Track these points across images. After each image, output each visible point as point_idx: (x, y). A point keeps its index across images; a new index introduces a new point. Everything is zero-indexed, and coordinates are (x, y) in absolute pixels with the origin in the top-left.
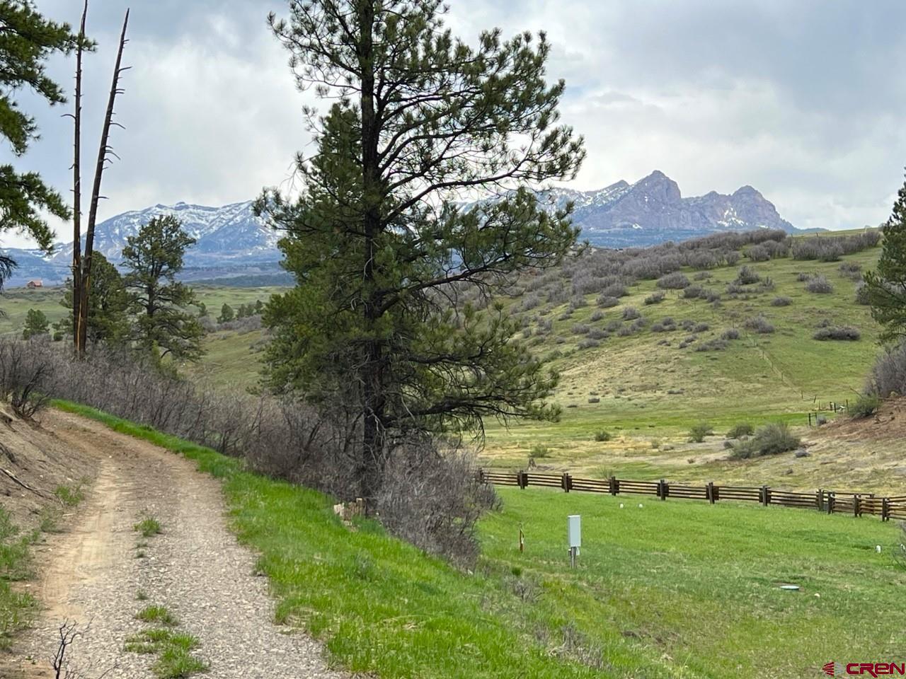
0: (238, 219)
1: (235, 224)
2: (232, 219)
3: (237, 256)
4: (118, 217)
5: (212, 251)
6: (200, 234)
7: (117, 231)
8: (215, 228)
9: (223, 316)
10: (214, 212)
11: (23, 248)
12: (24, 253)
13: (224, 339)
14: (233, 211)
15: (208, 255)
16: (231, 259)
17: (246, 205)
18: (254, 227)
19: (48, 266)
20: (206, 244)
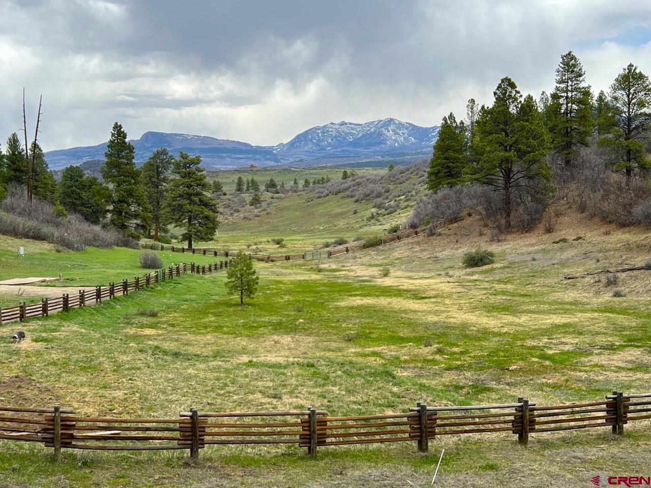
0: (373, 130)
1: (371, 133)
2: (369, 130)
3: (371, 150)
4: (310, 130)
5: (358, 148)
6: (353, 138)
7: (310, 137)
8: (360, 135)
9: (305, 184)
10: (360, 126)
11: (263, 146)
13: (298, 196)
14: (370, 126)
15: (356, 149)
16: (368, 152)
17: (377, 123)
18: (380, 134)
19: (275, 155)
20: (356, 143)
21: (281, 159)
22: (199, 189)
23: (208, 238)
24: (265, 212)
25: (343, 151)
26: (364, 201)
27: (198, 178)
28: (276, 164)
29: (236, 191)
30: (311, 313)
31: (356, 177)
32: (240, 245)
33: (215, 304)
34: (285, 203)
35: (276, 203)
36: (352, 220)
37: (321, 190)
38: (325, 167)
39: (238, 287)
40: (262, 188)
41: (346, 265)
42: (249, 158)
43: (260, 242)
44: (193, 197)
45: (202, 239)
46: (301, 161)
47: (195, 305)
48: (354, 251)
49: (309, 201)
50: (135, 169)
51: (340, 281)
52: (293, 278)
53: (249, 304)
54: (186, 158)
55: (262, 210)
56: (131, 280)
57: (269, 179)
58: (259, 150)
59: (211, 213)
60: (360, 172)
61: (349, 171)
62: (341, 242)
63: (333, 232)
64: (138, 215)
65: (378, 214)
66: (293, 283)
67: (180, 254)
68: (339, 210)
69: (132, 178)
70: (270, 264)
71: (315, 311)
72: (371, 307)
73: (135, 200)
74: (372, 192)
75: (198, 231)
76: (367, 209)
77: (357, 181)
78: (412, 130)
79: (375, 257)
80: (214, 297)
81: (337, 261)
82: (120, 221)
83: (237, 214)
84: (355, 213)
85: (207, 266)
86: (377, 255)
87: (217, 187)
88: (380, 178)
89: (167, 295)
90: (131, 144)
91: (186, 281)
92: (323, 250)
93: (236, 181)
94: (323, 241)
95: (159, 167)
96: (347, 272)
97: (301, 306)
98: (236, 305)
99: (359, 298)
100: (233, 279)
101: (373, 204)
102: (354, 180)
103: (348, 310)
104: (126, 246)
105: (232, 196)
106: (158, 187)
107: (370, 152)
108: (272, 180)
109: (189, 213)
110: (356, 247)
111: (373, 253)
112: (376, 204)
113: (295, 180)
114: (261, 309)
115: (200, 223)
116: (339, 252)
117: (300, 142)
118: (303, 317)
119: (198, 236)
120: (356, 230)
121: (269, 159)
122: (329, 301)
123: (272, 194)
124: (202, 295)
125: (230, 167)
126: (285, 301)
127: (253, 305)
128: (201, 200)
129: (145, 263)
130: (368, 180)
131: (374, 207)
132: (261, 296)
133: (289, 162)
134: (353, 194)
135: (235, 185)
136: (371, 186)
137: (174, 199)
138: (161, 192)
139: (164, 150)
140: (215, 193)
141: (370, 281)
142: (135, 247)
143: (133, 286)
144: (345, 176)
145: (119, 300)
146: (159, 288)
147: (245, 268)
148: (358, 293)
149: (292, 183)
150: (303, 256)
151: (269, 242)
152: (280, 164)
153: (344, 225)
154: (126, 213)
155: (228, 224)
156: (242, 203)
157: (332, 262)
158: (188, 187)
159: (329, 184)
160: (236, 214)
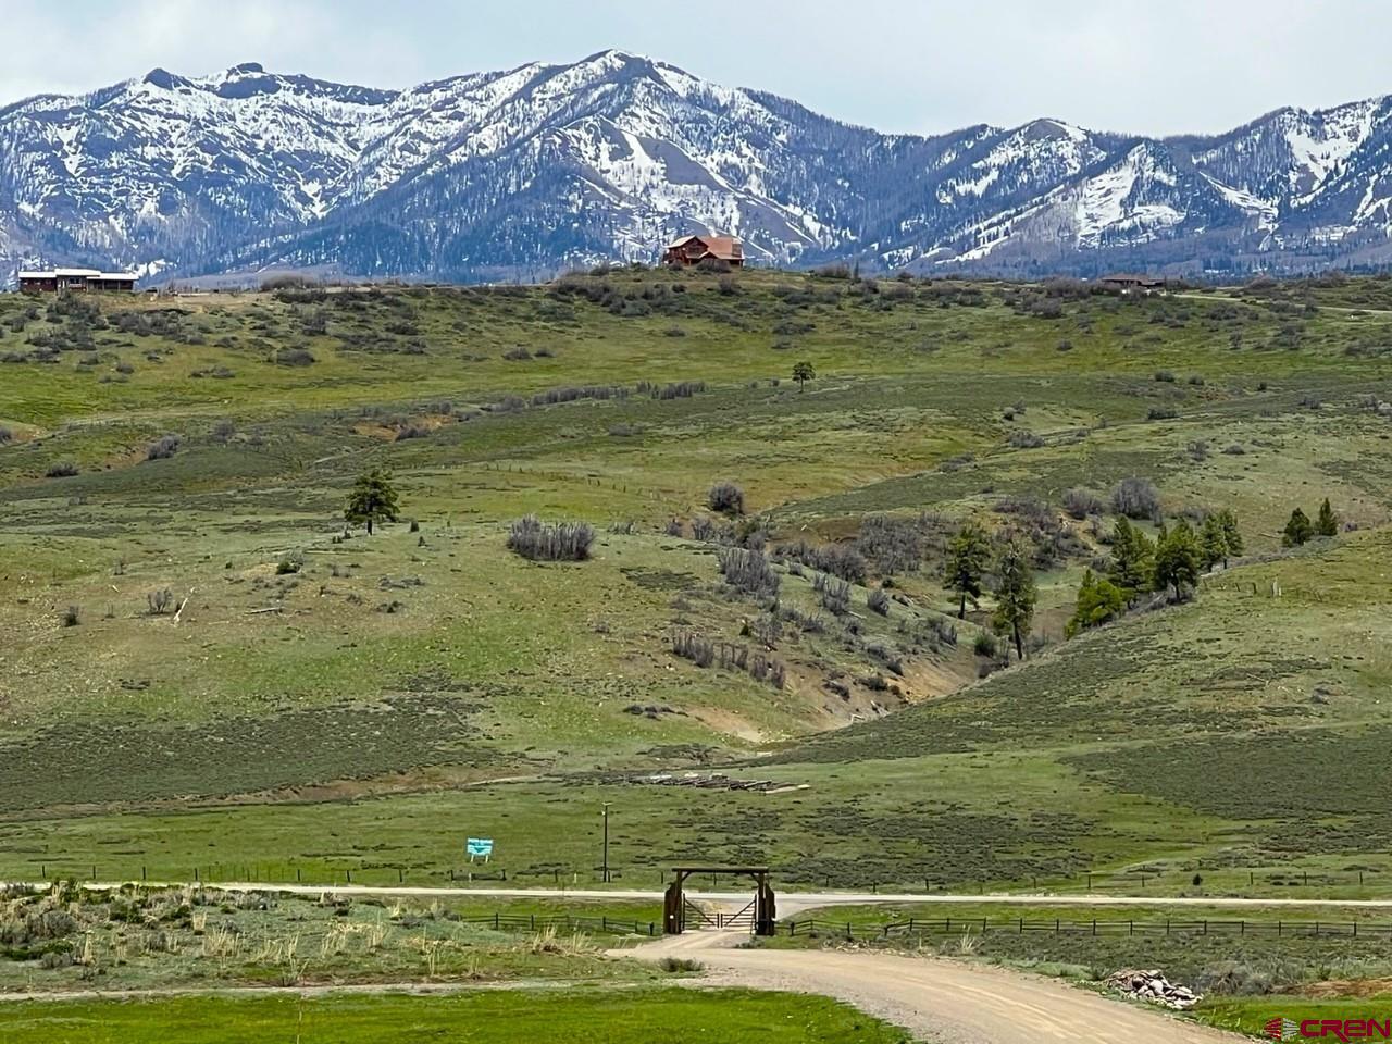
0: (488, 138)
1: (477, 160)
2: (461, 140)
6: (325, 196)
8: (387, 176)
10: (379, 108)
14: (463, 105)
17: (515, 83)
18: (561, 173)
78: (797, 148)
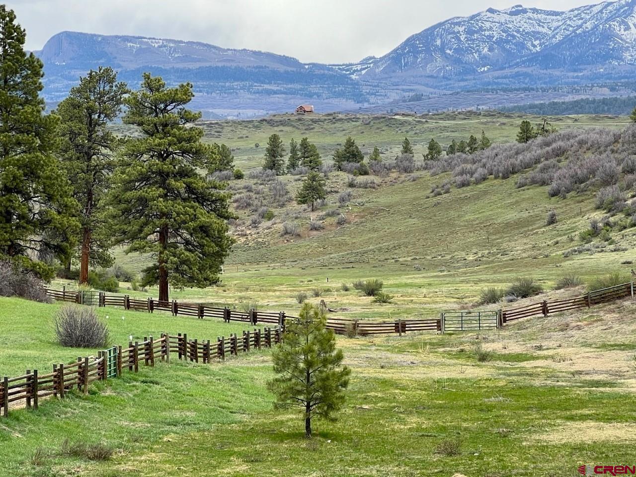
0: (589, 25)
1: (584, 32)
2: (580, 26)
3: (585, 72)
4: (440, 25)
5: (554, 68)
6: (540, 45)
7: (438, 42)
8: (559, 38)
9: (430, 153)
10: (558, 17)
12: (329, 69)
13: (414, 180)
14: (583, 15)
15: (549, 71)
16: (577, 77)
17: (599, 8)
18: (608, 36)
19: (355, 84)
20: (547, 58)
21: (368, 94)
22: (185, 162)
23: (206, 279)
24: (334, 220)
25: (517, 75)
26: (572, 193)
27: (186, 135)
28: (358, 106)
29: (265, 168)
30: (478, 458)
31: (551, 136)
32: (279, 297)
33: (244, 432)
34: (382, 199)
35: (360, 196)
36: (544, 237)
37: (469, 166)
38: (477, 114)
39: (300, 392)
40: (327, 161)
41: (545, 344)
42: (293, 93)
43: (328, 290)
44: (172, 182)
45: (193, 281)
46: (418, 98)
47: (198, 436)
48: (561, 312)
49: (439, 194)
50: (43, 114)
51: (537, 383)
52: (420, 374)
53: (325, 435)
54: (158, 90)
55: (328, 215)
56: (46, 373)
57: (343, 140)
58: (317, 72)
59: (213, 219)
60: (562, 126)
61: (535, 123)
62: (526, 291)
63: (500, 267)
64: (49, 221)
65: (608, 224)
66: (422, 385)
67: (144, 315)
68: (512, 215)
69: (37, 134)
70: (361, 341)
71: (489, 455)
72: (627, 446)
73: (41, 188)
74: (593, 172)
75: (183, 262)
76: (581, 214)
77: (554, 145)
79: (616, 326)
80: (238, 417)
81: (522, 336)
82: (7, 236)
83: (269, 223)
84: (552, 221)
85: (214, 343)
86: (621, 321)
87: (222, 160)
88: (610, 138)
89: (128, 409)
90: (36, 56)
91: (170, 378)
92: (482, 308)
93: (265, 145)
94: (477, 288)
95: (94, 112)
96: (549, 362)
97: (453, 440)
98: (294, 436)
99: (592, 423)
100: (287, 375)
101: (596, 201)
102: (548, 144)
103: (571, 454)
104: (21, 295)
105: (255, 181)
106: (89, 159)
107: (582, 78)
108: (350, 144)
109: (164, 220)
110: (566, 302)
111: (609, 316)
112: (602, 203)
113: (407, 142)
114: (356, 447)
115: (187, 242)
116: (523, 313)
117: (415, 52)
118: (461, 468)
119: (183, 273)
120: (556, 262)
121: (341, 95)
122: (518, 431)
123: (351, 176)
124: (210, 411)
125: (249, 114)
126: (410, 429)
127: (335, 437)
128: (190, 189)
129: (69, 335)
130: (581, 143)
131: (598, 208)
132: (350, 416)
133: (387, 101)
134: (546, 176)
135: (262, 155)
136: (590, 157)
137: (128, 185)
138: (96, 170)
139: (107, 70)
140: (217, 173)
141: (611, 385)
142: (40, 297)
143: (50, 388)
144: (526, 135)
145: (17, 419)
146: (108, 393)
147: (316, 348)
148: (586, 412)
149: (397, 150)
150: (439, 322)
151: (346, 289)
152: (366, 105)
153: (524, 251)
154: (21, 217)
155: (246, 248)
156: (280, 197)
157: (510, 337)
158: (160, 156)
159: (487, 152)
160: (265, 224)
